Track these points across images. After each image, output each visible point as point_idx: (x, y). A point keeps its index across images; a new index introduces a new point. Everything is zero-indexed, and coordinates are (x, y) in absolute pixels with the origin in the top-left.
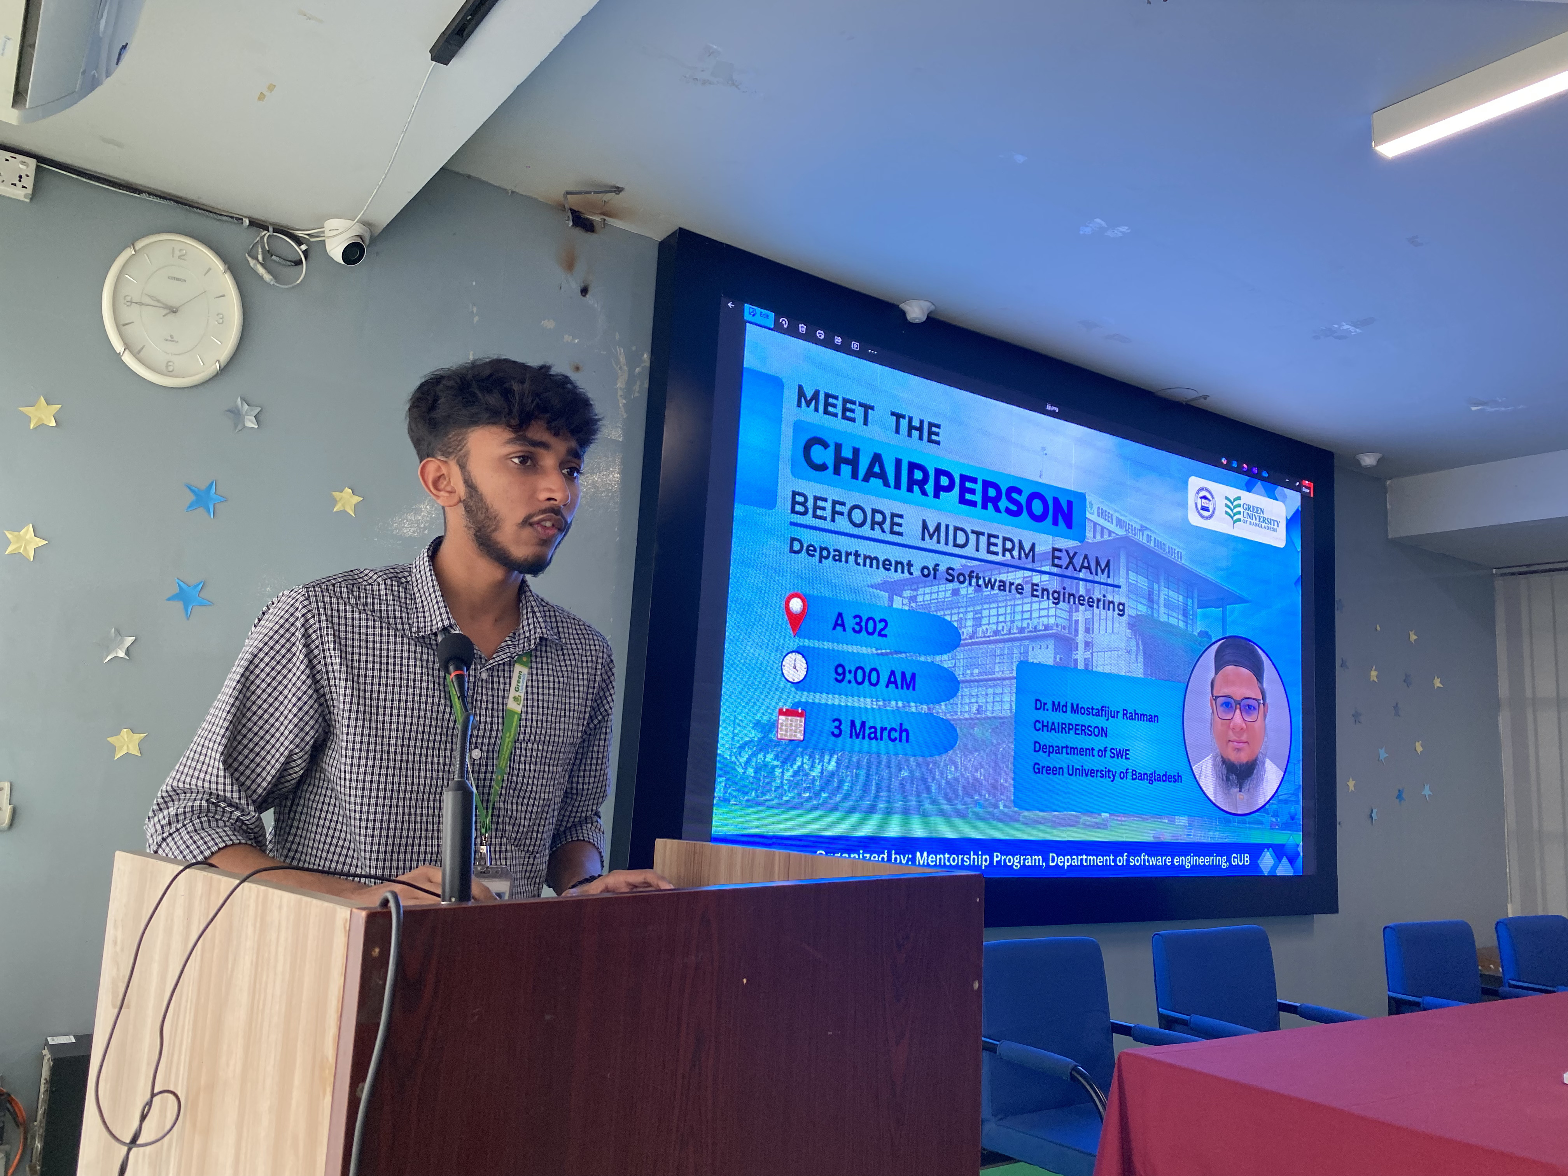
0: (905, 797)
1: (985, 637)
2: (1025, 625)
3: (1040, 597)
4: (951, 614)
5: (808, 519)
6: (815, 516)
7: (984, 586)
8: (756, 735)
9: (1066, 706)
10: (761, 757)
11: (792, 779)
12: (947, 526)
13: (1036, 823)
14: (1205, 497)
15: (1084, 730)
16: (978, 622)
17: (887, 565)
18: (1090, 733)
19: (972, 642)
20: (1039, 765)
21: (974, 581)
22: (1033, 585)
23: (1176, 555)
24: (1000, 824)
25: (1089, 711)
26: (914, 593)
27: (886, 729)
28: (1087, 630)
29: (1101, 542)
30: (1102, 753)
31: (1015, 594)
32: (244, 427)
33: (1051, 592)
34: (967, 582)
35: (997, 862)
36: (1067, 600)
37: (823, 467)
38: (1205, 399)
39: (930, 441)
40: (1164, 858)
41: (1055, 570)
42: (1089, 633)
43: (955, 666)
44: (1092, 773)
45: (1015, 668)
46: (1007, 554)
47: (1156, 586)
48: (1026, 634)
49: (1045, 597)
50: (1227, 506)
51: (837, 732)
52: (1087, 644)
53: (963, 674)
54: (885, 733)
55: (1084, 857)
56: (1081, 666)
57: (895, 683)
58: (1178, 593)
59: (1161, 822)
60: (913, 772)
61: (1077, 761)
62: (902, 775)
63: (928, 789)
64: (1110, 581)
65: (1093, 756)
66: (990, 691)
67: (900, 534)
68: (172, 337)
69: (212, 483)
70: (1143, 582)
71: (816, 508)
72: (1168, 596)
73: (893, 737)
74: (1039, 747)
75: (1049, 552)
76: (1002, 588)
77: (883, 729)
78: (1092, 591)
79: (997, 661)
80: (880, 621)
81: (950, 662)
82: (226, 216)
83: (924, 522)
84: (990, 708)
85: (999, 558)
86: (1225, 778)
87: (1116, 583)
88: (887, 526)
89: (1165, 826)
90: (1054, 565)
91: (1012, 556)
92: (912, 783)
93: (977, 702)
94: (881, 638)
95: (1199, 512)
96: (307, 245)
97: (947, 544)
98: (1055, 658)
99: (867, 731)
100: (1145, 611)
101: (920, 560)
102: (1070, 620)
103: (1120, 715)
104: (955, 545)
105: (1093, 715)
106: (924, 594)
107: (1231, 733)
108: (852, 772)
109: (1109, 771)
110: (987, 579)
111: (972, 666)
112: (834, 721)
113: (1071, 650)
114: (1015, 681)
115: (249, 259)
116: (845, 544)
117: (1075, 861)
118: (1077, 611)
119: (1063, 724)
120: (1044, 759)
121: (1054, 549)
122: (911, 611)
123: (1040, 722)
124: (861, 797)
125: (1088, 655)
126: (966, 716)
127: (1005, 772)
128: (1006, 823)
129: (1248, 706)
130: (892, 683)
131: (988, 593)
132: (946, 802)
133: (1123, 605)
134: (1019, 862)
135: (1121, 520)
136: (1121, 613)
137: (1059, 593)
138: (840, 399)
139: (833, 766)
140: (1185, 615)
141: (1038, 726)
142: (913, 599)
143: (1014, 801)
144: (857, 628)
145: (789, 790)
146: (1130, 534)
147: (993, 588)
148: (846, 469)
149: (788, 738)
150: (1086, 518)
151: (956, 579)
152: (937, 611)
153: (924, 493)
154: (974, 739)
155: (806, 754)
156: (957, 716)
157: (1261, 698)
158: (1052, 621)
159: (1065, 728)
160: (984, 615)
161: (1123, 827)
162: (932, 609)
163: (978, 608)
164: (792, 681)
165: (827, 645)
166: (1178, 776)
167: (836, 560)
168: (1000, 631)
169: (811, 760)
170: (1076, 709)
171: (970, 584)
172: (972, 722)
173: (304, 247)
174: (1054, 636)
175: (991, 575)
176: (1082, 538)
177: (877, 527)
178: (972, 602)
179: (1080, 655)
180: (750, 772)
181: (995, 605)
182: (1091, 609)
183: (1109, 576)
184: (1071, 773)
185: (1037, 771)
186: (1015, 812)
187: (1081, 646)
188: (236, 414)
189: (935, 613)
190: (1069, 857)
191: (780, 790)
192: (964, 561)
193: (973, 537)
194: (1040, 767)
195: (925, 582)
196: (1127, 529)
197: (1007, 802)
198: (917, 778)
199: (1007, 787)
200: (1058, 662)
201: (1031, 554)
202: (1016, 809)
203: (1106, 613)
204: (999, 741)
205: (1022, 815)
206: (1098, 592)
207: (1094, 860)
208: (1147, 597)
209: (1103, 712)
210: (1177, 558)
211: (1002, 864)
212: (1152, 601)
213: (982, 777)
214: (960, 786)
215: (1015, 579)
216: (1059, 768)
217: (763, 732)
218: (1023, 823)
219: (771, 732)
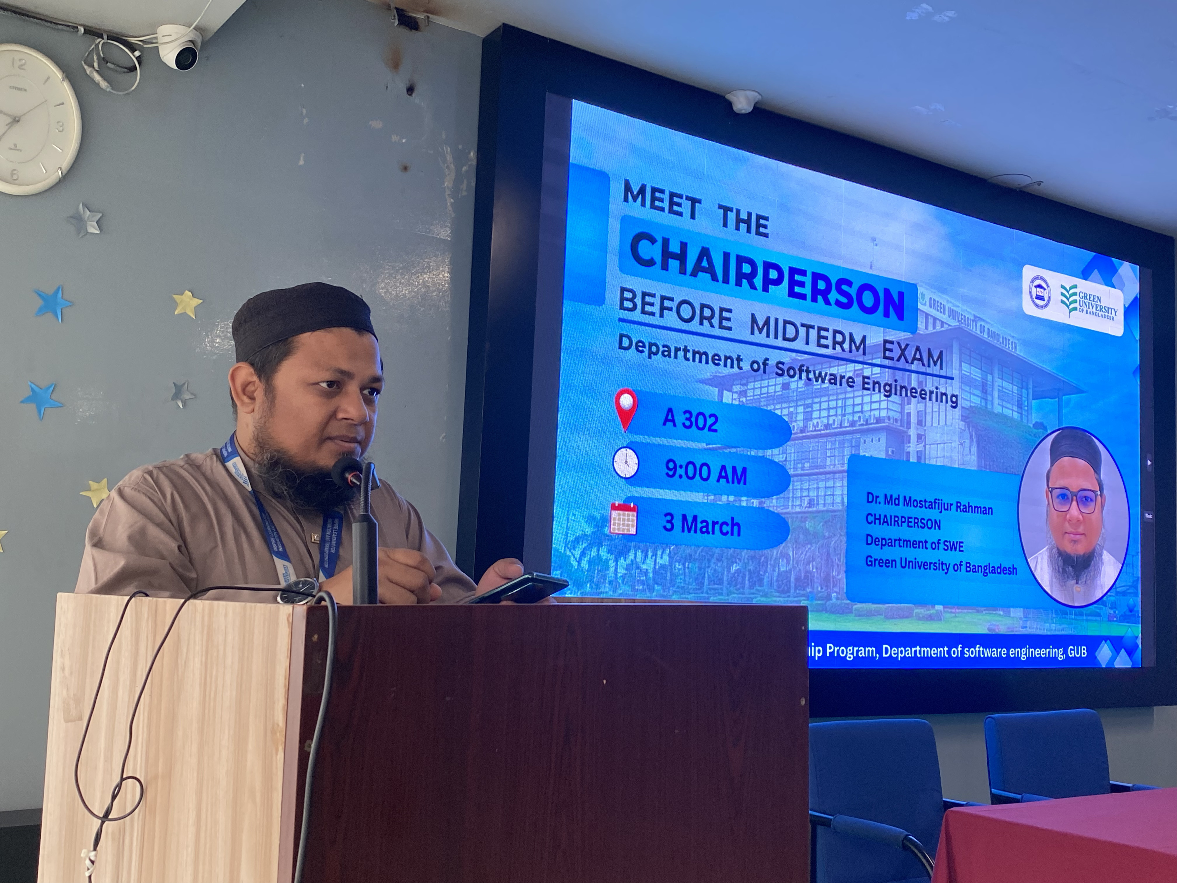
0: (737, 590)
1: (815, 431)
2: (856, 418)
3: (872, 389)
4: (781, 409)
5: (637, 315)
6: (643, 312)
7: (814, 380)
8: (589, 529)
9: (898, 499)
10: (594, 552)
11: (625, 572)
12: (777, 320)
13: (869, 615)
14: (1039, 286)
15: (917, 523)
16: (808, 417)
17: (716, 360)
18: (923, 526)
19: (803, 437)
20: (871, 557)
21: (804, 375)
22: (865, 377)
23: (1010, 346)
24: (833, 616)
25: (921, 504)
26: (745, 388)
27: (717, 523)
28: (920, 423)
29: (934, 333)
30: (935, 546)
31: (846, 388)
32: (87, 233)
33: (882, 385)
34: (797, 376)
35: (830, 653)
36: (898, 392)
37: (650, 263)
38: (1039, 185)
39: (758, 233)
40: (999, 650)
41: (887, 362)
42: (921, 425)
43: (786, 460)
44: (925, 565)
45: (846, 462)
46: (838, 347)
47: (989, 377)
48: (858, 428)
49: (877, 390)
50: (1062, 294)
51: (669, 526)
52: (919, 437)
53: (794, 468)
54: (717, 527)
55: (918, 648)
56: (913, 459)
57: (726, 477)
58: (1012, 384)
59: (996, 614)
60: (745, 565)
61: (910, 554)
62: (734, 568)
63: (761, 581)
64: (942, 373)
65: (926, 548)
66: (822, 484)
67: (730, 329)
68: (15, 145)
69: (59, 288)
70: (976, 374)
71: (644, 303)
72: (1003, 387)
73: (724, 531)
74: (872, 540)
75: (880, 344)
76: (833, 381)
77: (714, 523)
78: (924, 383)
79: (828, 454)
80: (711, 416)
81: (781, 456)
82: (63, 25)
83: (753, 315)
84: (821, 501)
85: (829, 351)
86: (1061, 570)
87: (949, 375)
88: (715, 321)
89: (1000, 619)
90: (885, 357)
91: (843, 350)
92: (744, 575)
93: (808, 496)
94: (712, 433)
95: (1033, 302)
96: (140, 51)
97: (776, 337)
98: (887, 451)
99: (699, 525)
100: (979, 403)
101: (749, 354)
102: (902, 412)
103: (954, 507)
104: (785, 339)
105: (926, 508)
106: (754, 389)
107: (1067, 524)
108: (684, 564)
109: (942, 564)
110: (817, 372)
111: (801, 461)
112: (666, 515)
113: (903, 443)
114: (846, 474)
115: (86, 67)
116: (675, 340)
117: (909, 653)
118: (909, 403)
119: (895, 517)
120: (876, 552)
121: (886, 342)
122: (741, 406)
123: (872, 515)
124: (694, 590)
125: (920, 447)
126: (798, 509)
127: (838, 566)
128: (838, 615)
129: (1085, 497)
130: (723, 477)
131: (819, 387)
132: (777, 594)
133: (956, 396)
134: (853, 654)
135: (953, 310)
136: (954, 405)
137: (890, 385)
138: (667, 193)
139: (665, 560)
140: (1020, 406)
141: (871, 519)
142: (743, 393)
143: (847, 593)
144: (688, 423)
145: (623, 583)
146: (962, 325)
147: (823, 381)
148: (674, 264)
149: (621, 532)
150: (918, 309)
151: (786, 374)
152: (767, 405)
153: (753, 287)
154: (806, 532)
155: (639, 548)
156: (788, 510)
157: (1098, 489)
158: (884, 413)
159: (897, 521)
160: (814, 409)
161: (957, 619)
162: (762, 404)
163: (809, 401)
164: (623, 476)
165: (658, 441)
166: (1014, 569)
167: (665, 356)
168: (831, 425)
169: (644, 555)
170: (908, 502)
171: (800, 378)
172: (804, 516)
173: (137, 53)
174: (887, 429)
175: (822, 368)
176: (913, 329)
177: (705, 322)
178: (802, 396)
179: (913, 447)
180: (584, 564)
181: (826, 399)
182: (924, 401)
183: (941, 368)
184: (903, 565)
185: (870, 563)
186: (848, 604)
187: (914, 438)
188: (78, 221)
189: (765, 408)
190: (902, 649)
191: (614, 583)
192: (794, 355)
193: (802, 331)
194: (873, 560)
195: (755, 377)
196: (960, 319)
197: (839, 594)
198: (749, 571)
199: (840, 580)
200: (890, 455)
201: (862, 346)
202: (849, 601)
203: (939, 405)
204: (831, 534)
205: (855, 607)
206: (930, 384)
207: (928, 651)
208: (981, 389)
209: (937, 505)
210: (1011, 349)
211: (836, 655)
212: (986, 393)
213: (814, 570)
214: (793, 579)
215: (846, 372)
216: (892, 561)
217: (596, 526)
218: (856, 615)
219: (603, 526)
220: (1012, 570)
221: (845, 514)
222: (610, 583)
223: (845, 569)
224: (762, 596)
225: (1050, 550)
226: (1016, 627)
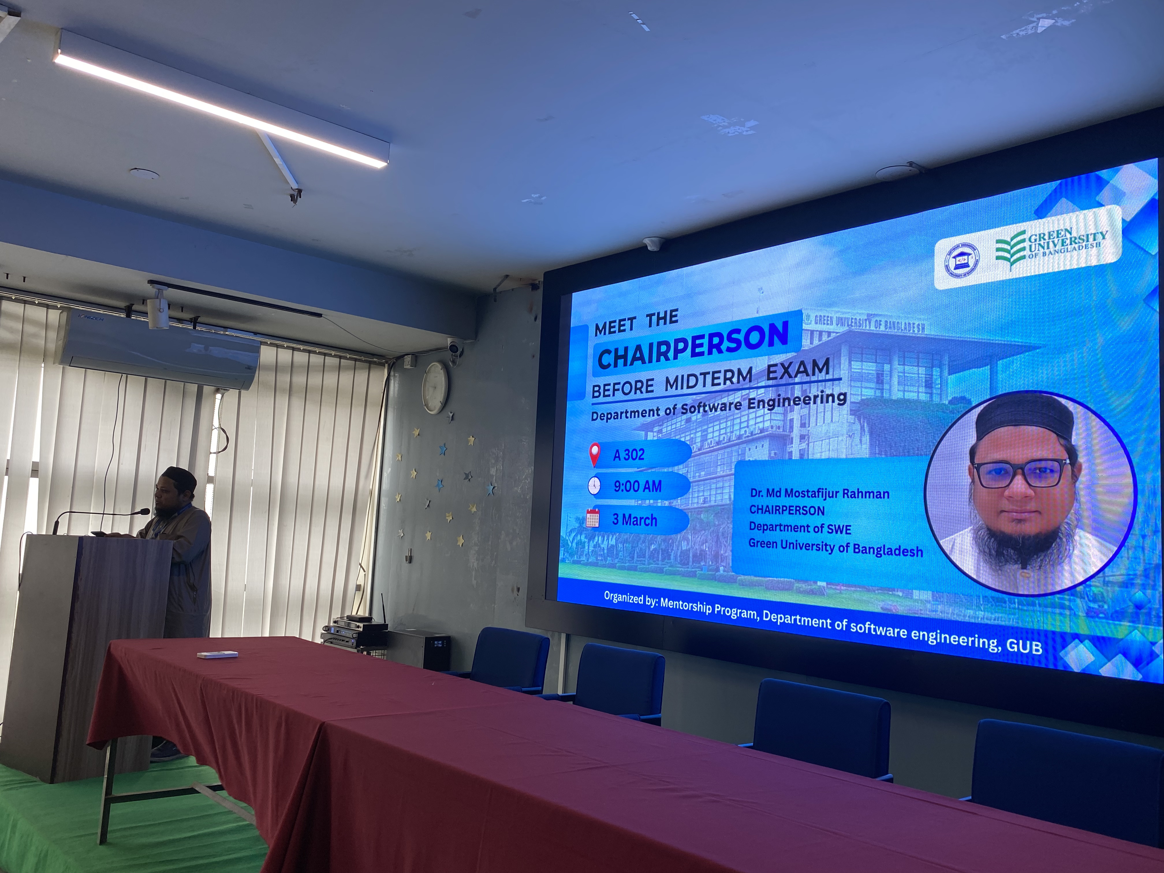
0: (654, 561)
1: (710, 447)
2: (742, 432)
3: (756, 407)
4: (685, 437)
5: (601, 399)
7: (709, 411)
8: (578, 525)
9: (780, 492)
10: (579, 537)
11: (592, 549)
13: (751, 585)
14: (962, 254)
15: (799, 511)
16: (704, 439)
17: (643, 414)
18: (805, 512)
19: (700, 453)
20: (754, 539)
21: (701, 409)
22: (750, 400)
23: (915, 329)
24: (720, 584)
25: (803, 494)
26: (661, 427)
27: (643, 518)
28: (803, 425)
29: (820, 345)
30: (819, 529)
31: (735, 411)
33: (767, 401)
34: (697, 411)
35: (717, 611)
36: (781, 404)
37: (608, 366)
39: (671, 322)
40: (896, 630)
41: (771, 382)
42: (805, 427)
43: (687, 472)
44: (807, 547)
45: (733, 467)
46: (728, 382)
47: (887, 367)
48: (744, 439)
49: (761, 407)
50: (999, 250)
51: (616, 521)
52: (802, 437)
53: (694, 477)
54: (643, 521)
55: (798, 617)
56: (796, 456)
57: (649, 488)
58: (917, 366)
59: (895, 595)
60: (660, 545)
61: (791, 536)
62: (653, 547)
64: (828, 377)
65: (808, 532)
66: (714, 486)
67: (653, 391)
70: (870, 368)
71: (605, 390)
72: (904, 373)
73: (647, 523)
74: (754, 526)
75: (766, 369)
76: (723, 408)
77: (641, 518)
78: (808, 391)
79: (719, 464)
80: (640, 450)
81: (685, 469)
83: (667, 378)
84: (713, 499)
85: (721, 387)
86: (993, 552)
87: (836, 376)
88: (644, 389)
90: (769, 379)
91: (732, 383)
92: (659, 552)
93: (703, 496)
94: (640, 461)
97: (682, 388)
98: (770, 454)
99: (632, 520)
100: (873, 394)
101: (664, 405)
103: (840, 495)
104: (688, 387)
105: (809, 497)
106: (667, 427)
107: (1005, 502)
108: (623, 545)
109: (826, 545)
110: (711, 405)
111: (699, 470)
112: (614, 515)
113: (785, 445)
114: (734, 477)
116: (619, 408)
117: (789, 620)
118: (792, 410)
119: (776, 506)
120: (758, 535)
121: (769, 366)
122: (658, 440)
123: (755, 506)
125: (804, 446)
126: (695, 506)
127: (725, 546)
128: (725, 583)
129: (1040, 469)
130: (647, 488)
131: (714, 415)
132: (680, 566)
133: (845, 395)
134: (736, 614)
136: (842, 402)
137: (774, 400)
138: (618, 321)
139: (613, 542)
141: (753, 509)
142: (660, 431)
143: (732, 567)
144: (627, 457)
146: (853, 328)
147: (716, 411)
148: (621, 362)
150: (803, 330)
151: (689, 411)
152: (675, 436)
153: (667, 359)
154: (701, 521)
155: (600, 535)
156: (689, 507)
158: (767, 424)
159: (778, 510)
160: (709, 432)
161: (843, 596)
162: (672, 436)
163: (705, 427)
164: (593, 493)
165: (610, 470)
167: (615, 419)
168: (723, 441)
169: (602, 539)
170: (789, 493)
171: (699, 412)
172: (699, 510)
175: (715, 402)
176: (798, 349)
177: (638, 391)
178: (700, 424)
179: (795, 448)
180: (574, 545)
181: (718, 423)
182: (808, 406)
183: (827, 373)
184: (784, 546)
185: (752, 544)
186: (733, 575)
187: (796, 440)
189: (674, 438)
190: (782, 616)
192: (694, 397)
193: (701, 378)
194: (756, 542)
195: (667, 419)
196: (850, 323)
197: (726, 567)
198: (662, 549)
199: (726, 557)
200: (773, 457)
201: (748, 376)
202: (733, 573)
203: (825, 406)
204: (720, 523)
205: (739, 578)
206: (814, 390)
207: (808, 621)
208: (875, 380)
209: (820, 494)
210: (916, 332)
211: (722, 613)
212: (882, 383)
213: (707, 549)
214: (691, 555)
215: (734, 399)
216: (773, 543)
217: (580, 523)
218: (740, 585)
219: (583, 523)
220: (917, 552)
221: (732, 506)
222: (586, 555)
223: (731, 549)
224: (669, 567)
225: (976, 531)
226: (921, 610)
